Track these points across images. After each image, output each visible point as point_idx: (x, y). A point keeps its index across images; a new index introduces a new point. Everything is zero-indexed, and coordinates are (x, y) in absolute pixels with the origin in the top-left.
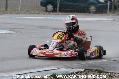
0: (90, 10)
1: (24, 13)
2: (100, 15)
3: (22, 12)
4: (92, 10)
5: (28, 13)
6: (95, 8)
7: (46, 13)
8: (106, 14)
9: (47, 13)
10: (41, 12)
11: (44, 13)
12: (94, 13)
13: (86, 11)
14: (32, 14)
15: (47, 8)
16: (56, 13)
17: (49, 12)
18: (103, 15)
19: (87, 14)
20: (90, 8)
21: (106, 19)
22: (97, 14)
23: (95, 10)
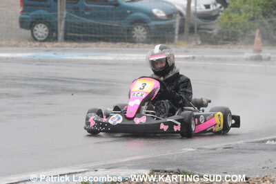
0: (134, 36)
4: (139, 34)
6: (144, 31)
7: (34, 45)
8: (171, 45)
9: (37, 44)
10: (22, 43)
11: (30, 45)
12: (143, 43)
13: (124, 38)
14: (2, 46)
15: (35, 32)
16: (57, 44)
17: (40, 41)
19: (128, 44)
20: (134, 30)
22: (151, 45)
23: (145, 35)
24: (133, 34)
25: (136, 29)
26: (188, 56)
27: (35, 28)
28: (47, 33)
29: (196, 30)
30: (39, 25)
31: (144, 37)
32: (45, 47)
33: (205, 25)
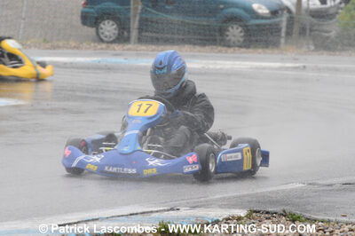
0: (228, 38)
1: (35, 46)
2: (260, 53)
3: (29, 43)
4: (234, 36)
5: (48, 45)
6: (241, 32)
7: (99, 47)
8: (276, 51)
9: (104, 46)
10: (85, 44)
11: (95, 46)
12: (240, 47)
13: (215, 40)
14: (59, 47)
15: (101, 31)
16: (130, 47)
17: (108, 42)
18: (268, 51)
19: (220, 48)
20: (228, 31)
21: (278, 65)
22: (251, 50)
23: (242, 37)
24: (227, 36)
25: (230, 29)
26: (297, 65)
27: (102, 25)
28: (116, 32)
29: (308, 31)
30: (106, 22)
31: (241, 40)
32: (114, 50)
33: (319, 25)
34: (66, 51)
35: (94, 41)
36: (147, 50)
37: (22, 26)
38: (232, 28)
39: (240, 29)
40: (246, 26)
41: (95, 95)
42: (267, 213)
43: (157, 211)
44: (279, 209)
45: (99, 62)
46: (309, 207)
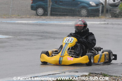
0: (81, 14)
1: (15, 17)
2: (92, 19)
3: (13, 16)
4: (84, 13)
5: (19, 17)
6: (86, 12)
8: (98, 18)
9: (39, 17)
10: (32, 16)
11: (36, 17)
12: (86, 17)
13: (77, 15)
14: (23, 18)
15: (38, 12)
16: (48, 17)
17: (40, 16)
18: (95, 18)
19: (79, 17)
20: (81, 11)
21: (99, 23)
22: (89, 18)
23: (86, 13)
24: (81, 13)
25: (82, 11)
26: (105, 23)
27: (38, 10)
28: (43, 12)
29: (109, 11)
30: (39, 9)
31: (86, 14)
32: (42, 18)
33: (113, 9)
34: (25, 19)
35: (35, 15)
36: (54, 18)
37: (11, 10)
38: (83, 10)
39: (86, 11)
40: (88, 9)
41: (36, 34)
42: (96, 74)
43: (58, 74)
44: (99, 72)
45: (37, 23)
46: (110, 72)
